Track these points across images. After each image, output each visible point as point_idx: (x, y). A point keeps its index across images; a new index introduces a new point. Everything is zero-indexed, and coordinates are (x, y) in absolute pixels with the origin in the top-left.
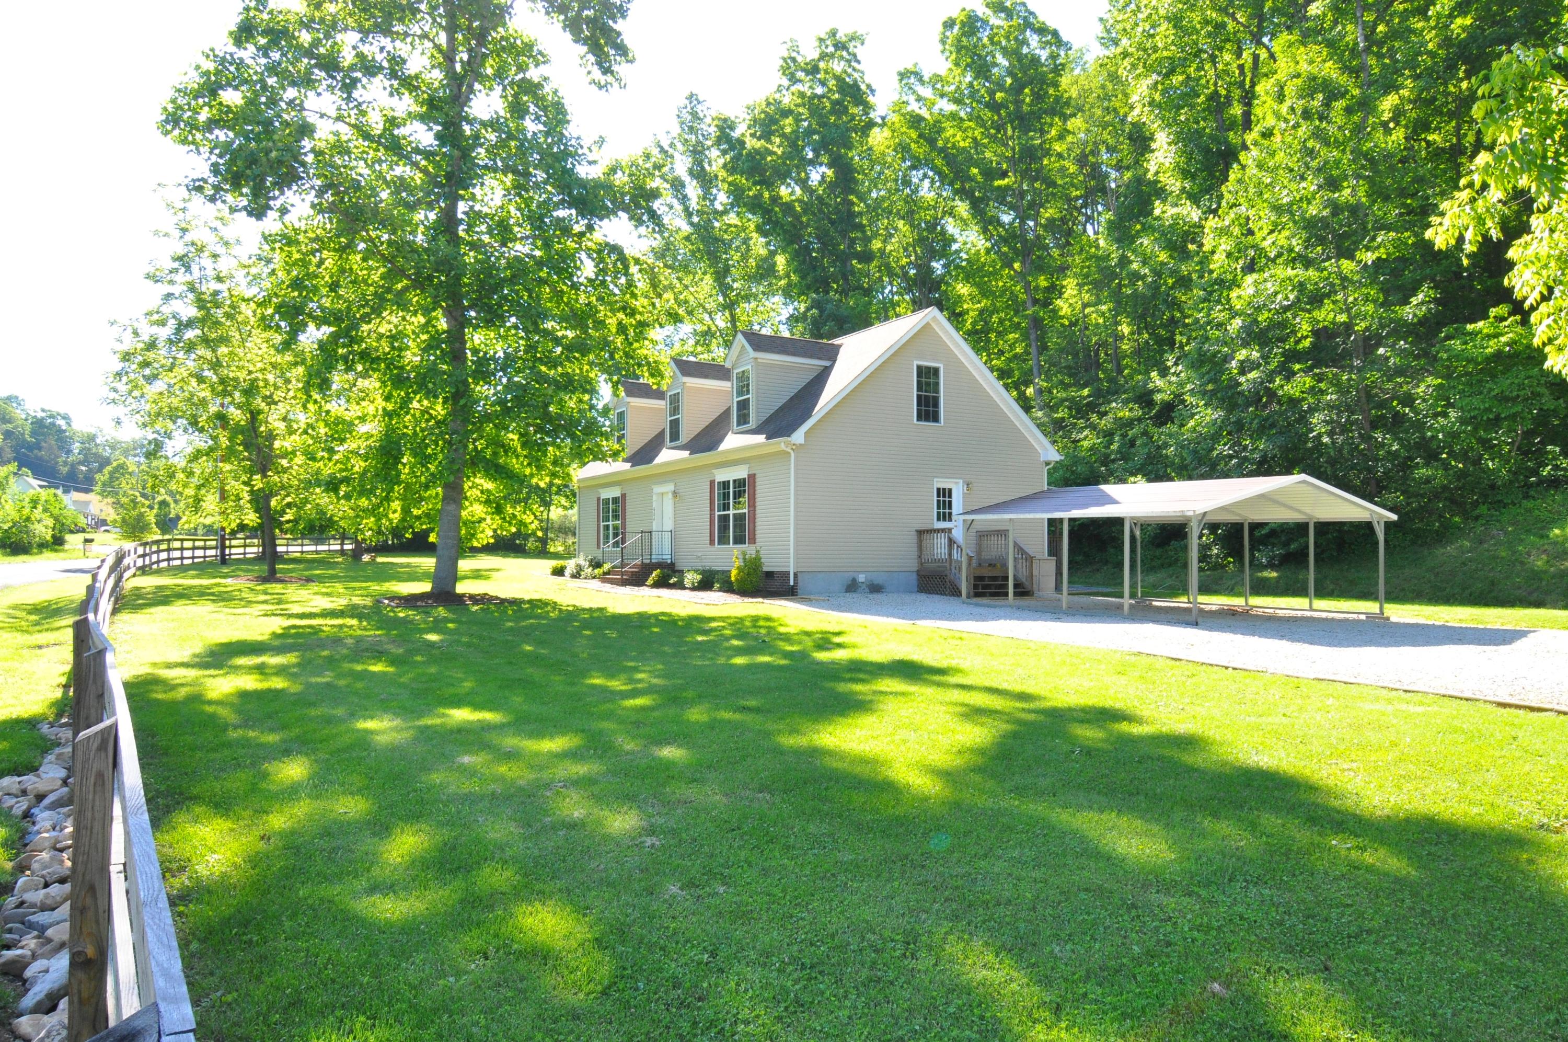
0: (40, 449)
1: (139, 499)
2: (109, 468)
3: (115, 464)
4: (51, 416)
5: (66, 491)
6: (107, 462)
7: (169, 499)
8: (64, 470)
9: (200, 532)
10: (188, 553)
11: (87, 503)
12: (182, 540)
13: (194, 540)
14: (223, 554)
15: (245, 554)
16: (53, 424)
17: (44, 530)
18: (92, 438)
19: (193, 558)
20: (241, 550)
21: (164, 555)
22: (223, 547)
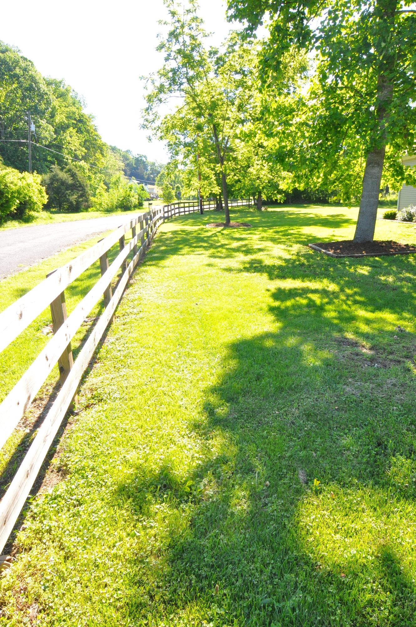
0: (138, 169)
1: (169, 186)
2: (159, 175)
3: (161, 173)
4: (141, 157)
5: (146, 185)
6: (159, 172)
7: (180, 186)
8: (146, 177)
9: (191, 199)
10: (187, 209)
11: (153, 189)
12: (184, 203)
13: (189, 203)
14: (201, 209)
15: (209, 208)
16: (141, 160)
17: (135, 200)
18: (154, 164)
19: (189, 211)
20: (208, 206)
21: (177, 211)
22: (201, 206)
